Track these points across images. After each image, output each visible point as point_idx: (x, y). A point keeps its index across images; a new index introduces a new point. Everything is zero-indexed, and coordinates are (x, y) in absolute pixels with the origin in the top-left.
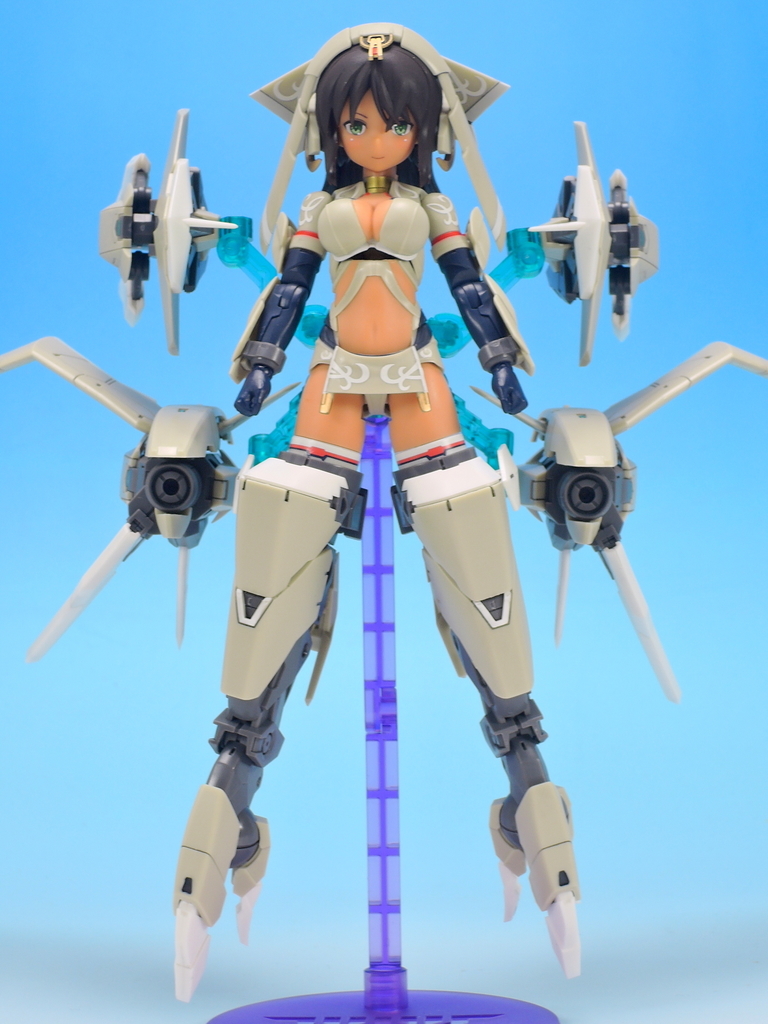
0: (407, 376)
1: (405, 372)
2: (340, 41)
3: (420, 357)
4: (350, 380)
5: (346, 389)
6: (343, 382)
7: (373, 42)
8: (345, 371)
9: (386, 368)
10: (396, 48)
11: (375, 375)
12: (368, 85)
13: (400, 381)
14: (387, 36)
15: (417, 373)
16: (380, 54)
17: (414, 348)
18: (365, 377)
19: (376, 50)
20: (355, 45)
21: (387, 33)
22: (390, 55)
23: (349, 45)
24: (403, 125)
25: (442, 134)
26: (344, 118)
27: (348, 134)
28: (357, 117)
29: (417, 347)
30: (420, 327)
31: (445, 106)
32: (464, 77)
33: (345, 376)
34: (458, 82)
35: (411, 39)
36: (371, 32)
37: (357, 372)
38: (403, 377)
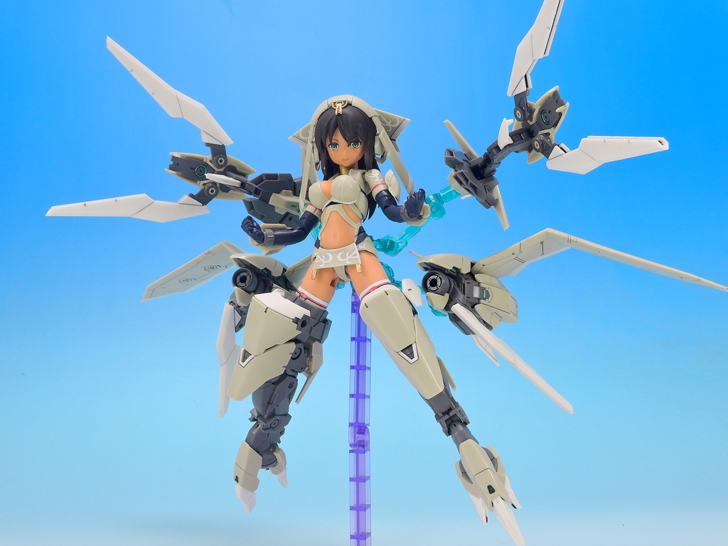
0: (350, 257)
1: (349, 255)
2: (323, 107)
3: (358, 247)
4: (324, 262)
5: (322, 266)
6: (322, 263)
7: (337, 105)
8: (322, 258)
9: (340, 254)
10: (349, 107)
11: (335, 258)
12: (336, 126)
13: (347, 260)
14: (345, 102)
15: (356, 255)
16: (341, 112)
17: (354, 244)
18: (330, 260)
19: (339, 109)
20: (330, 107)
21: (344, 100)
22: (347, 111)
23: (327, 107)
24: (356, 143)
25: (377, 146)
26: (328, 143)
27: (331, 150)
28: (333, 141)
29: (357, 243)
30: (359, 234)
31: (378, 132)
32: (388, 118)
33: (322, 260)
34: (386, 121)
35: (357, 102)
36: (337, 100)
37: (327, 257)
38: (348, 258)
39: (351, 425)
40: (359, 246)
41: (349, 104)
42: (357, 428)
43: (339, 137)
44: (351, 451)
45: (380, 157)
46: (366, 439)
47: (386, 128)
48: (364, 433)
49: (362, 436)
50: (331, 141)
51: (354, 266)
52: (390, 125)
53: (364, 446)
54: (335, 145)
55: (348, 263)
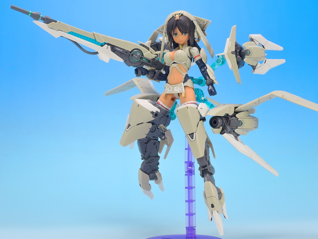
0: (180, 89)
1: (179, 88)
2: (170, 16)
4: (168, 91)
5: (167, 93)
6: (167, 91)
7: (177, 15)
8: (168, 88)
9: (176, 87)
10: (182, 16)
11: (173, 89)
12: (176, 25)
14: (180, 14)
15: (183, 88)
16: (178, 19)
17: (182, 83)
18: (171, 90)
19: (177, 17)
20: (173, 17)
21: (180, 13)
22: (181, 18)
23: (172, 17)
24: (186, 33)
25: (195, 34)
26: (172, 33)
27: (174, 37)
28: (175, 33)
29: (184, 83)
30: (185, 78)
31: (196, 28)
32: (201, 20)
33: (168, 90)
34: (200, 22)
35: (186, 13)
36: (176, 13)
37: (170, 89)
38: (179, 89)
39: (186, 162)
40: (185, 84)
41: (182, 15)
42: (188, 164)
43: (177, 31)
44: (186, 175)
45: (197, 39)
46: (193, 169)
47: (200, 25)
48: (191, 166)
49: (191, 167)
50: (174, 32)
51: (181, 93)
52: (202, 24)
53: (191, 173)
54: (176, 34)
55: (179, 92)
